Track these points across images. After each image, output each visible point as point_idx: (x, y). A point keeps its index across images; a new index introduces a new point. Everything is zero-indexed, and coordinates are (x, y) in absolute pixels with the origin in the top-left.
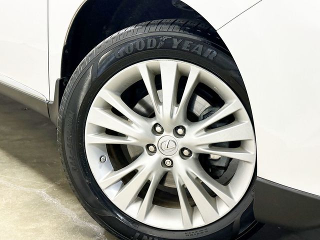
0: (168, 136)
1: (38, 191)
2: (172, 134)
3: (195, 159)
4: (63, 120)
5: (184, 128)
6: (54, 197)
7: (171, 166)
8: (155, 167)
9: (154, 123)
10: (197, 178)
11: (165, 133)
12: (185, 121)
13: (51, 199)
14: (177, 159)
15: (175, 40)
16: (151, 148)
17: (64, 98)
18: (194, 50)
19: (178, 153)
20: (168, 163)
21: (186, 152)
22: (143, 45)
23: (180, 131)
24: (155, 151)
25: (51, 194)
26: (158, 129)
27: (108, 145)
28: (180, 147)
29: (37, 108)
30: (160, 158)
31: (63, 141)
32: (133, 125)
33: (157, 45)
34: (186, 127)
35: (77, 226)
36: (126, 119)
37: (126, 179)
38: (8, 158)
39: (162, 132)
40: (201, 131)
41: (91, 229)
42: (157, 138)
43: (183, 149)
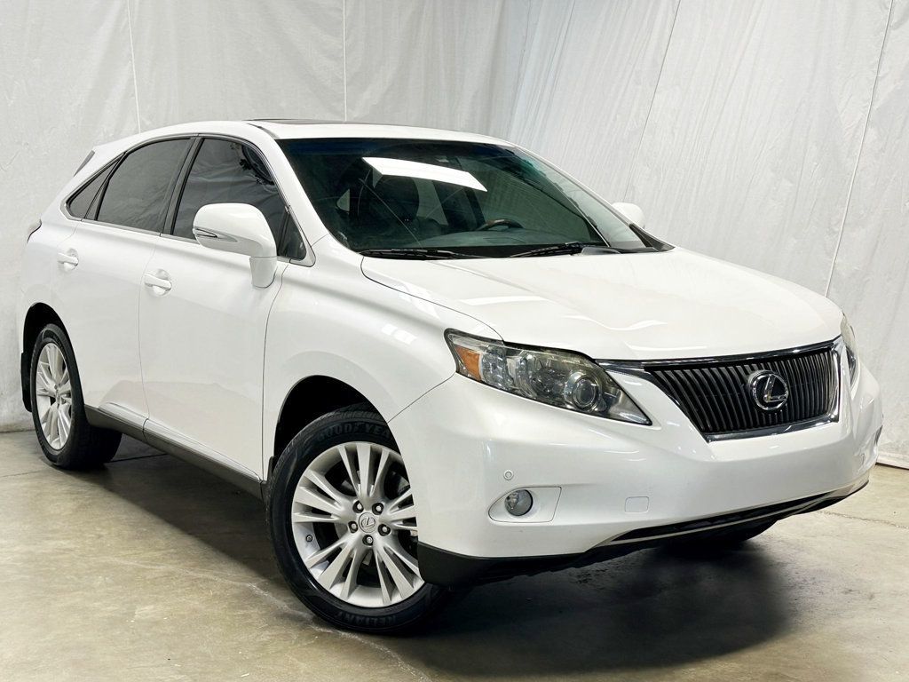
0: (368, 513)
1: (248, 585)
2: (371, 512)
3: (393, 536)
4: (272, 500)
5: (382, 506)
6: (265, 590)
7: (371, 544)
8: (357, 545)
9: (355, 501)
10: (394, 554)
11: (364, 511)
12: (383, 498)
13: (262, 592)
14: (377, 536)
15: (367, 425)
16: (354, 526)
17: (276, 470)
18: (383, 434)
19: (377, 530)
20: (369, 540)
21: (385, 529)
22: (341, 430)
23: (379, 508)
24: (356, 530)
25: (261, 588)
26: (359, 507)
27: (315, 524)
28: (378, 524)
29: (250, 489)
30: (361, 536)
31: (271, 521)
32: (336, 503)
33: (353, 430)
34: (384, 504)
35: (285, 614)
36: (329, 497)
37: (331, 558)
38: (215, 553)
39: (362, 510)
40: (394, 507)
41: (300, 616)
42: (359, 515)
43: (382, 526)
